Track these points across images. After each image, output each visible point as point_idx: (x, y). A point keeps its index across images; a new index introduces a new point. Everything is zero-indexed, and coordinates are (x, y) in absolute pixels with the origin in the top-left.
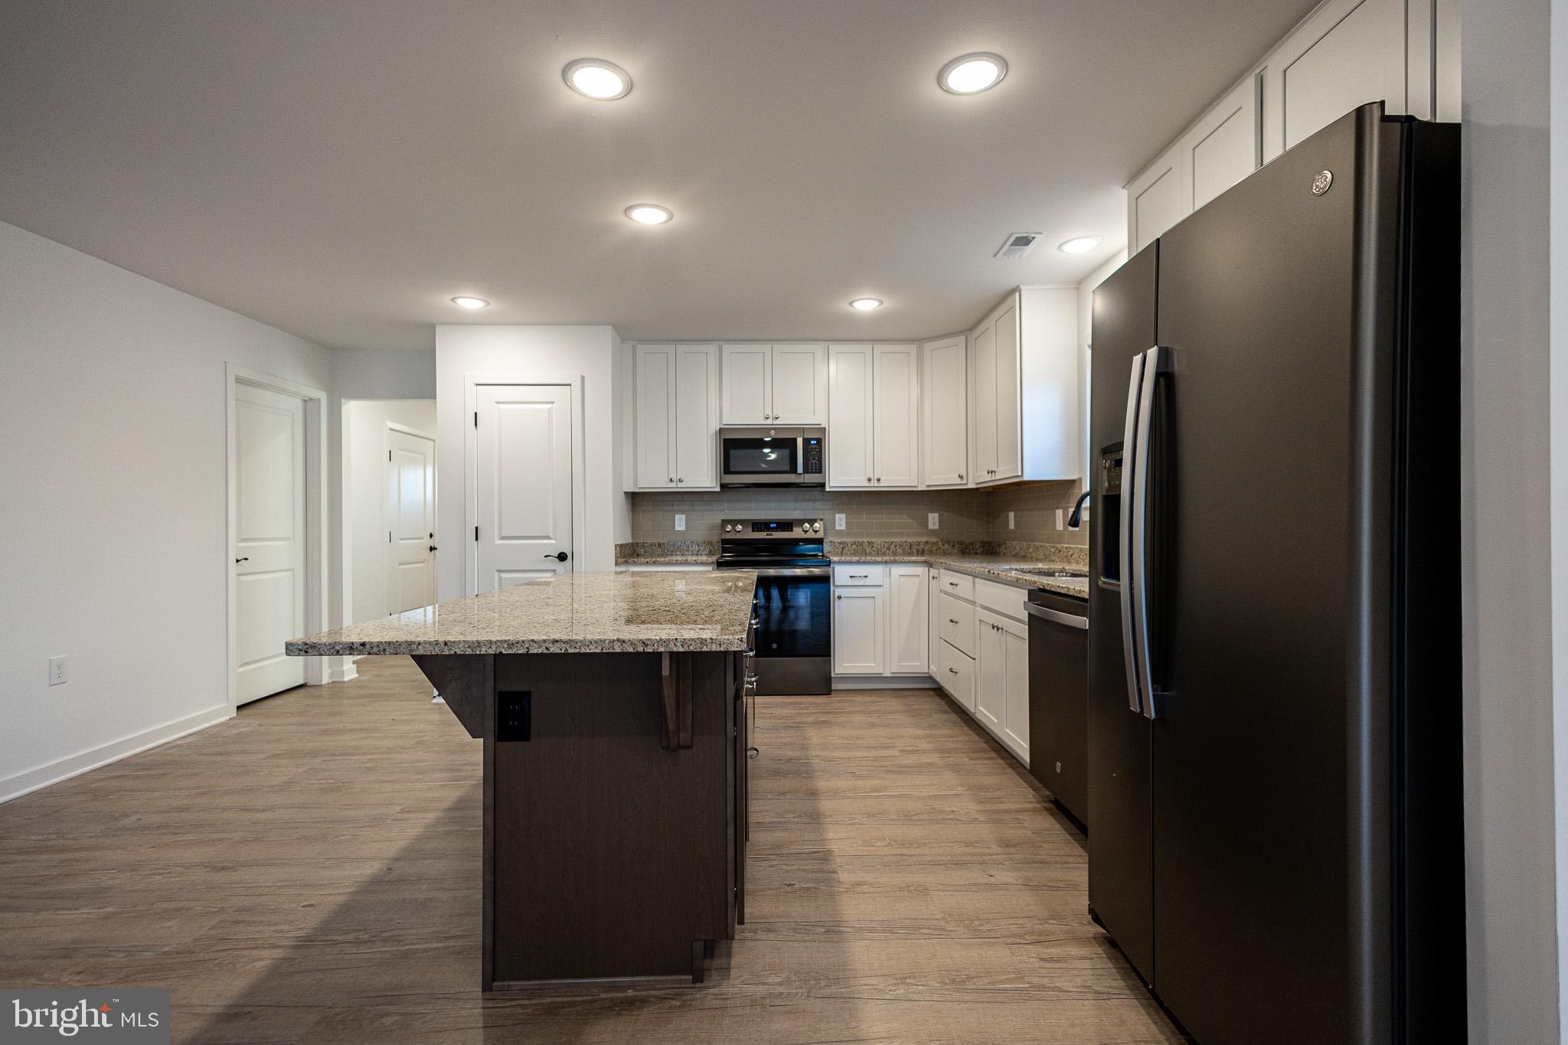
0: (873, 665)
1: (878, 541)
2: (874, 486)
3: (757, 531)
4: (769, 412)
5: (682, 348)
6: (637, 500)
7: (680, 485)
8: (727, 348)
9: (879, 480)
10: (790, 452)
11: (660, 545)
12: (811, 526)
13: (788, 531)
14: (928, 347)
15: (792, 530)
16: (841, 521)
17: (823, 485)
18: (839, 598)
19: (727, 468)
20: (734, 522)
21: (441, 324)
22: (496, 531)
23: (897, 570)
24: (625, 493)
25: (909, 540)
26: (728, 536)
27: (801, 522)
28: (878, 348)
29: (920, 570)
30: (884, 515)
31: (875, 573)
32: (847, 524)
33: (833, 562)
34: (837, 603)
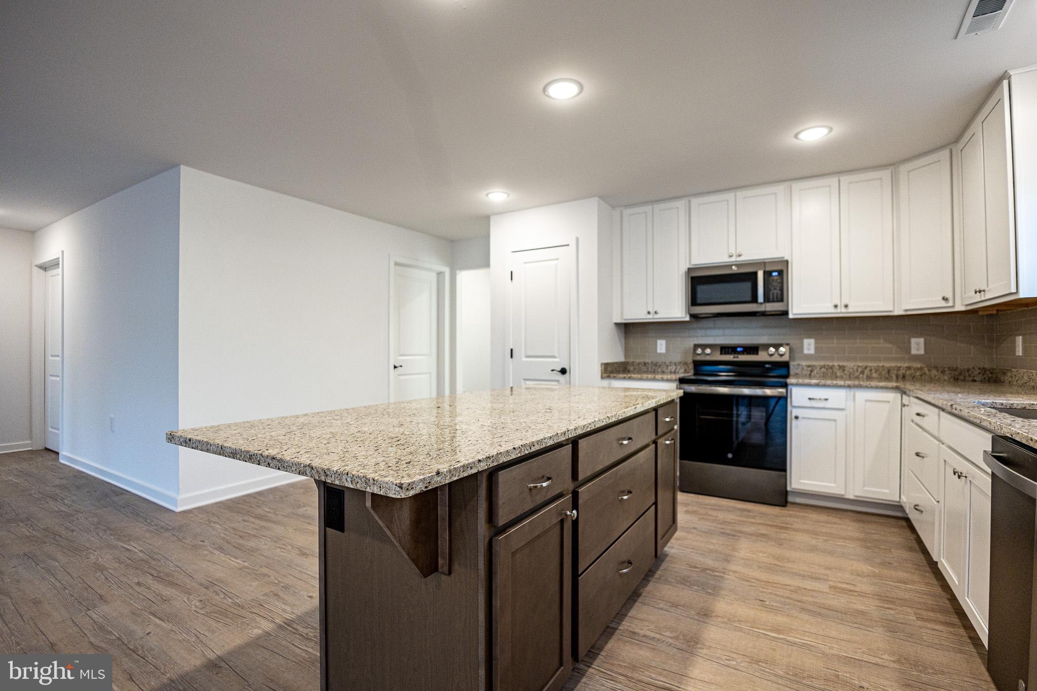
0: (833, 485)
1: (849, 365)
2: (841, 312)
3: (725, 354)
4: (733, 251)
5: (657, 207)
6: (628, 329)
7: (656, 316)
8: (695, 201)
9: (846, 306)
10: (752, 284)
11: (645, 364)
12: (777, 349)
13: (753, 354)
14: (903, 169)
15: (757, 354)
16: (809, 346)
17: (786, 313)
18: (797, 418)
19: (694, 300)
20: (704, 347)
21: (492, 215)
22: (523, 352)
23: (862, 395)
24: (617, 324)
25: (887, 365)
26: (699, 358)
27: (766, 347)
28: (845, 179)
29: (893, 397)
30: (858, 341)
31: (836, 396)
32: (816, 348)
33: (792, 384)
34: (794, 422)
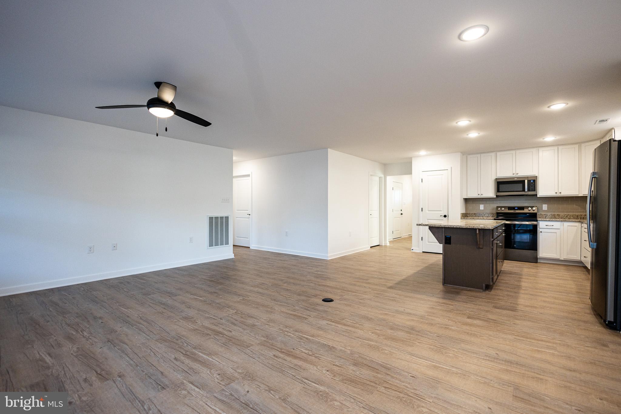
0: (556, 255)
1: (561, 214)
2: (558, 195)
3: (510, 210)
4: (514, 172)
5: (482, 155)
6: (467, 200)
7: (482, 196)
8: (498, 154)
9: (560, 193)
10: (523, 185)
11: (475, 214)
12: (532, 208)
13: (522, 210)
14: (583, 145)
15: (524, 210)
16: (545, 207)
17: (537, 195)
18: (541, 232)
19: (498, 190)
20: (501, 207)
21: (414, 157)
22: (427, 209)
23: (566, 224)
24: (464, 199)
25: (577, 214)
26: (499, 211)
27: (527, 207)
28: (560, 147)
29: (578, 225)
30: (565, 205)
31: (557, 224)
32: (548, 208)
33: (539, 220)
34: (540, 234)
